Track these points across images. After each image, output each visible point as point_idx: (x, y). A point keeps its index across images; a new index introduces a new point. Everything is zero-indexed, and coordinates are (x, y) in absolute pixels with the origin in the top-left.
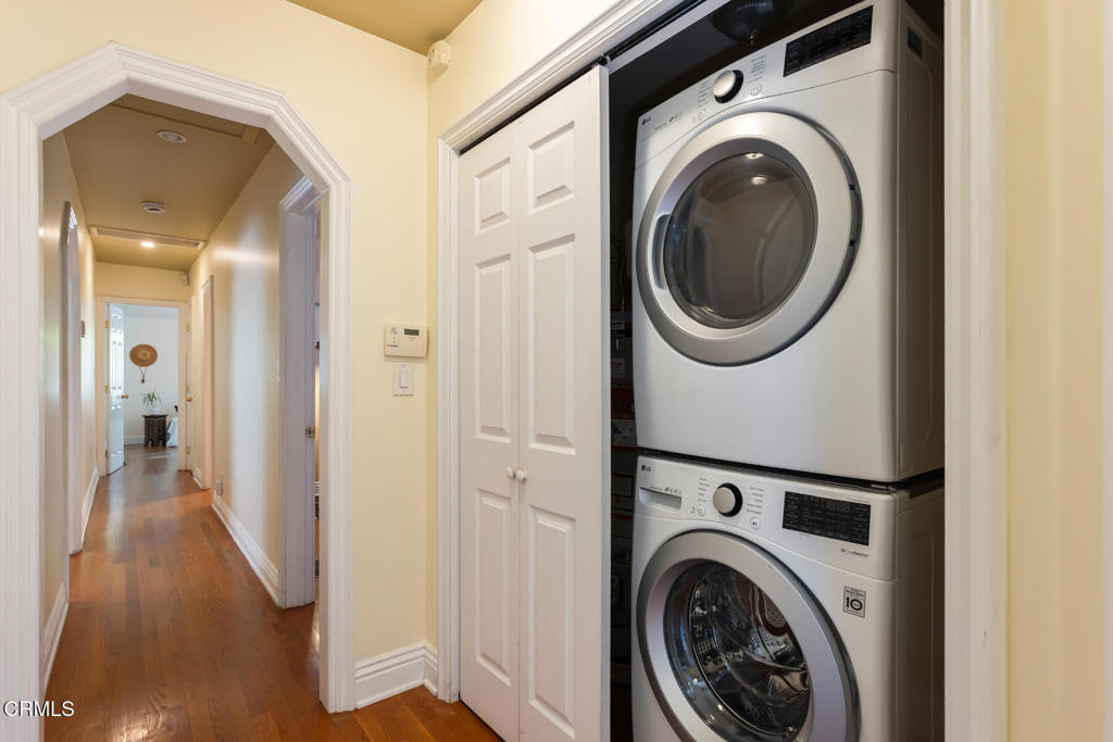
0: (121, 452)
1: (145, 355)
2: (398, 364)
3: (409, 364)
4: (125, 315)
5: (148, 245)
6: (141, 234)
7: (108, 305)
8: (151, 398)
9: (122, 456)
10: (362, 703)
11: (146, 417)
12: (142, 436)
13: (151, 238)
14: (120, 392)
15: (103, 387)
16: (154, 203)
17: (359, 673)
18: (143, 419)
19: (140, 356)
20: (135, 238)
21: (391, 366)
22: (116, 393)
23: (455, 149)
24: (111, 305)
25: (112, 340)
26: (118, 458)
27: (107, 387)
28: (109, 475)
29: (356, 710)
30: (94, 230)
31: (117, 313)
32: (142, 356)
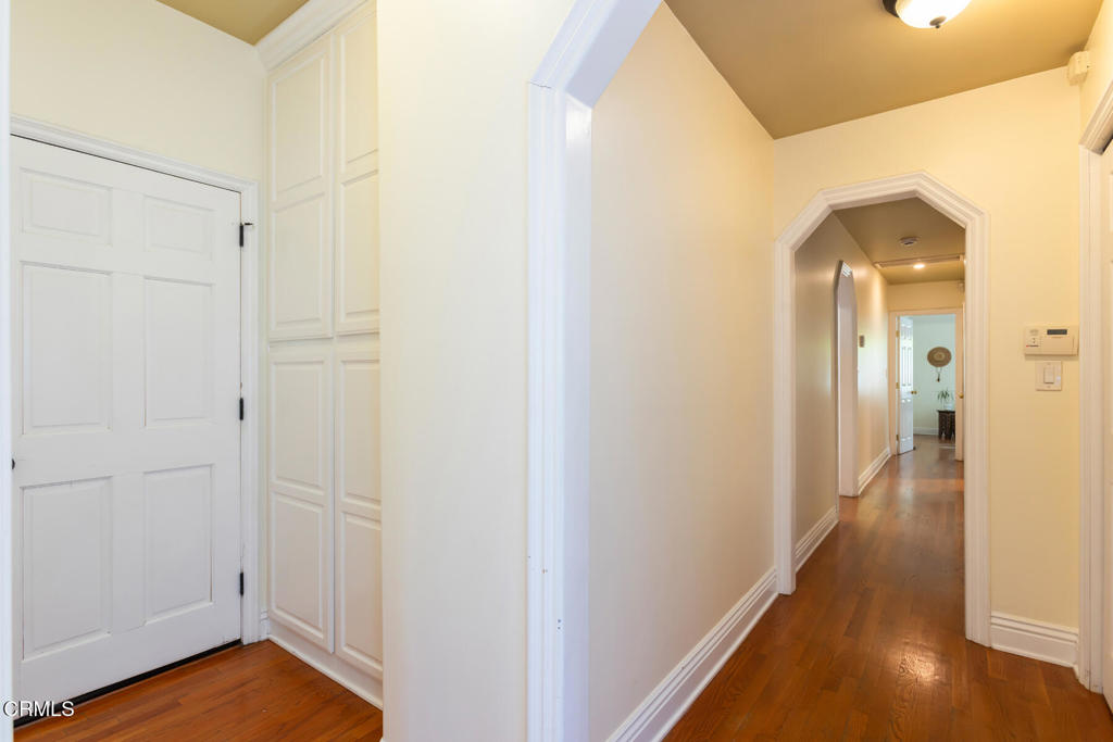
0: (910, 438)
1: (940, 356)
2: (1042, 362)
3: (1056, 363)
4: (915, 323)
5: (919, 267)
6: (913, 260)
7: (899, 319)
8: (944, 395)
9: (912, 442)
10: (997, 646)
11: (940, 412)
12: (936, 428)
13: (922, 261)
14: (911, 388)
15: (894, 384)
16: (908, 239)
17: (994, 620)
18: (937, 414)
19: (935, 356)
20: (908, 264)
21: (1032, 364)
22: (906, 389)
23: (1093, 151)
24: (901, 318)
25: (901, 345)
26: (907, 443)
27: (898, 385)
28: (899, 455)
29: (990, 649)
30: (878, 265)
31: (906, 323)
32: (938, 357)
